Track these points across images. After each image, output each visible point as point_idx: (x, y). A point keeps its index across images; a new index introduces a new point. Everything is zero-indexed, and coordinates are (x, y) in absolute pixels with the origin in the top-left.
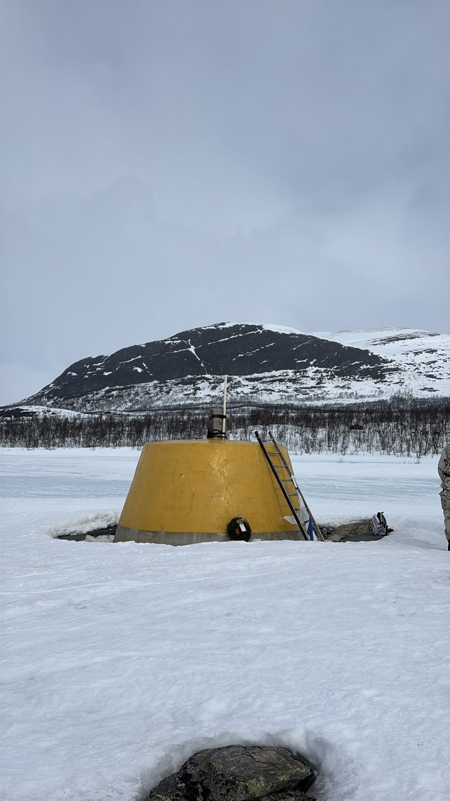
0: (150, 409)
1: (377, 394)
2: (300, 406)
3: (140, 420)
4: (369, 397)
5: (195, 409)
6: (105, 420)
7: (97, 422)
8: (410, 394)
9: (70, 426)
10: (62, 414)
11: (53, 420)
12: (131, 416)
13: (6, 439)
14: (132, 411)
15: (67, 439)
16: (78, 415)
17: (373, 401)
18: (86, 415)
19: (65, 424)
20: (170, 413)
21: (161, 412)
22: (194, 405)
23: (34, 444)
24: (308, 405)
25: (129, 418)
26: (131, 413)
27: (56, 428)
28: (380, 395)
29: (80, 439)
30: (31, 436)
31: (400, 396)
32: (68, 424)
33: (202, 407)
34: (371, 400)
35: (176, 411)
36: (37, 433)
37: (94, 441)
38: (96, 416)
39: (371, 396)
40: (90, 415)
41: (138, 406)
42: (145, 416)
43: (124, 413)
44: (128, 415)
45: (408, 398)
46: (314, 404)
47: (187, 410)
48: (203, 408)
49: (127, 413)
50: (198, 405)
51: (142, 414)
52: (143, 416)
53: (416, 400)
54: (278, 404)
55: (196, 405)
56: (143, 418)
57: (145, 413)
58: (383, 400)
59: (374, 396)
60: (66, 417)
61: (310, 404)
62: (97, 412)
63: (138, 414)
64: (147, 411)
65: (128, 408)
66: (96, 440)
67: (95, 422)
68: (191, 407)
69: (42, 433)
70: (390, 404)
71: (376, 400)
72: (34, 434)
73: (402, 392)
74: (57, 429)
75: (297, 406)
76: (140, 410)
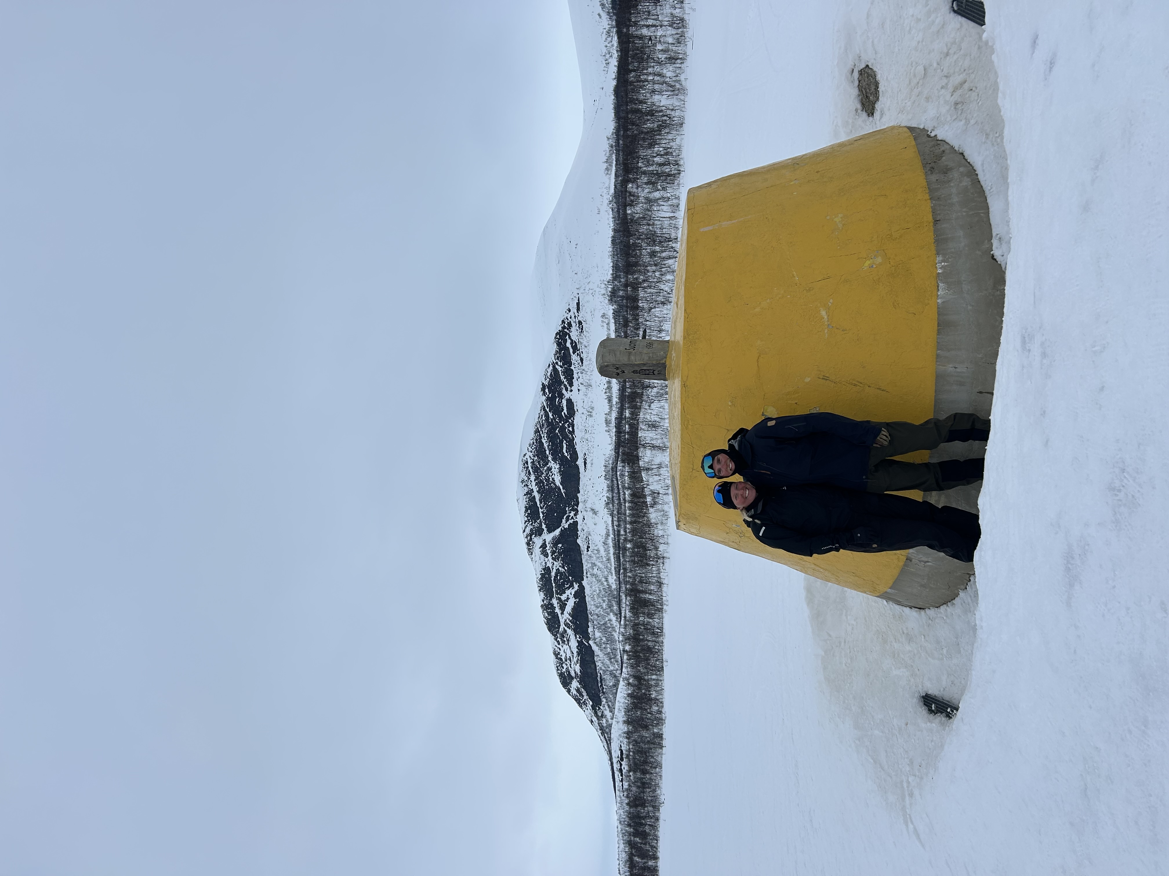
0: (618, 590)
1: (606, 321)
2: (618, 410)
3: (631, 603)
4: (609, 330)
5: (619, 535)
6: (630, 647)
7: (633, 656)
8: (607, 283)
9: (637, 691)
10: (623, 700)
11: (629, 712)
12: (626, 614)
13: (651, 773)
14: (620, 614)
15: (653, 696)
16: (623, 681)
17: (614, 325)
18: (623, 670)
19: (635, 697)
20: (623, 565)
21: (621, 576)
22: (615, 537)
23: (659, 738)
24: (617, 400)
25: (628, 616)
26: (623, 615)
27: (639, 709)
28: (607, 316)
29: (654, 679)
30: (648, 741)
31: (609, 294)
32: (635, 694)
33: (617, 526)
34: (613, 327)
35: (621, 559)
36: (645, 734)
37: (656, 660)
38: (625, 657)
39: (608, 327)
40: (625, 665)
41: (615, 605)
42: (626, 596)
43: (622, 622)
44: (625, 617)
45: (611, 285)
46: (616, 393)
47: (620, 545)
48: (619, 526)
49: (623, 619)
50: (615, 531)
51: (624, 601)
52: (626, 599)
53: (614, 275)
54: (615, 435)
55: (615, 533)
56: (628, 598)
57: (623, 597)
58: (613, 313)
59: (608, 324)
60: (626, 696)
61: (616, 397)
62: (621, 657)
63: (624, 606)
64: (621, 594)
65: (617, 618)
66: (656, 659)
67: (633, 659)
68: (616, 540)
69: (646, 727)
70: (618, 305)
71: (613, 321)
72: (647, 737)
73: (604, 292)
74: (641, 708)
75: (618, 413)
76: (619, 603)
